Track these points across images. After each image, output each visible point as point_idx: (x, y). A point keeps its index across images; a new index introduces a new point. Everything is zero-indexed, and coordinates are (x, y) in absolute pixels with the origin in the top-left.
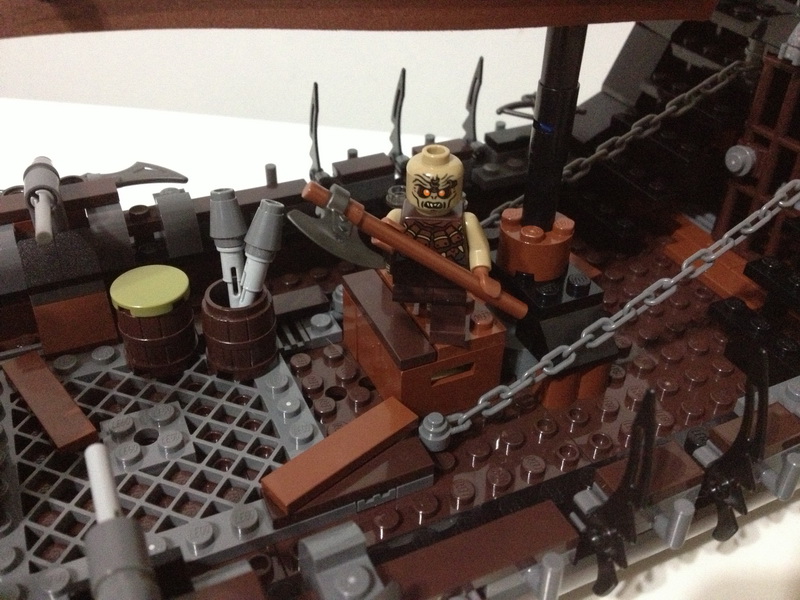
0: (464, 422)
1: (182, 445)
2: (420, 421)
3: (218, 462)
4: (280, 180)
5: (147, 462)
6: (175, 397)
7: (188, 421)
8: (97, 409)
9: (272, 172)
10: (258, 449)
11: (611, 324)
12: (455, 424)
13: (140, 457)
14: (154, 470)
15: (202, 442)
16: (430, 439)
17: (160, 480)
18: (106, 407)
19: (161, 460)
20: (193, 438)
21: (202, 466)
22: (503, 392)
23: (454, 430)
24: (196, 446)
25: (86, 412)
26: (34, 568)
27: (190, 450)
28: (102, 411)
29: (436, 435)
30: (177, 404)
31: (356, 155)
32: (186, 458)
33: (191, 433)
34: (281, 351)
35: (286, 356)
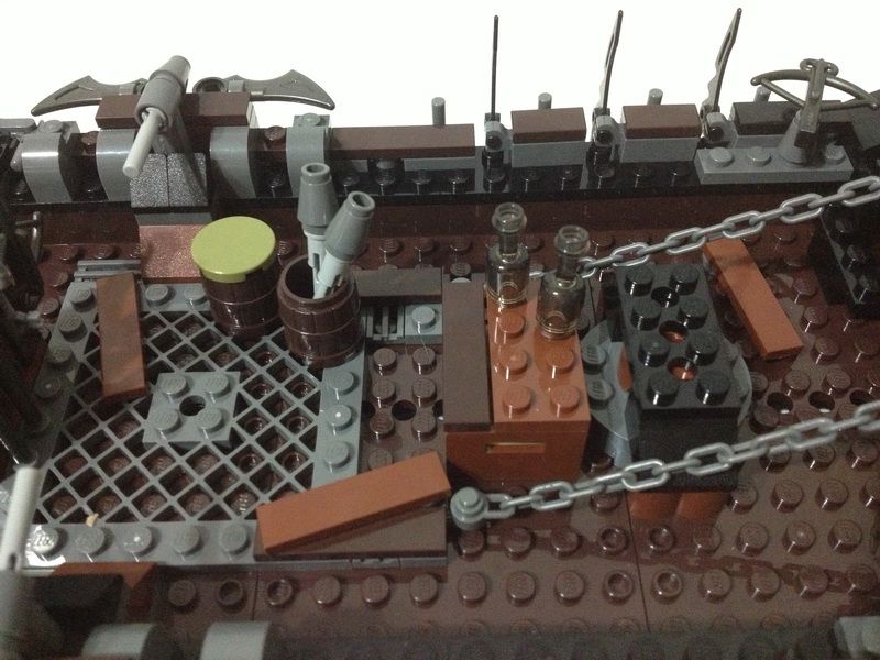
0: (506, 509)
1: (222, 425)
2: (453, 492)
3: (244, 461)
4: (450, 120)
5: (179, 437)
7: (239, 399)
8: (163, 357)
13: (179, 425)
14: (185, 447)
15: (242, 432)
16: (463, 519)
17: (181, 461)
18: (173, 358)
19: (194, 438)
20: (234, 422)
21: (226, 460)
22: (563, 489)
23: (488, 514)
24: (233, 433)
27: (224, 436)
28: (168, 361)
29: (468, 516)
30: (236, 375)
31: (549, 104)
32: (216, 444)
33: (235, 415)
34: (367, 341)
35: (372, 347)
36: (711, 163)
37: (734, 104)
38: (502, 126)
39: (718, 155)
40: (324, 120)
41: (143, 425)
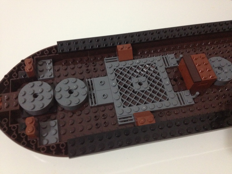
1: (147, 87)
7: (148, 81)
14: (142, 91)
17: (144, 94)
19: (143, 89)
26: (124, 107)
28: (132, 76)
30: (145, 77)
32: (148, 90)
33: (149, 84)
34: (165, 68)
35: (166, 69)
41: (134, 88)
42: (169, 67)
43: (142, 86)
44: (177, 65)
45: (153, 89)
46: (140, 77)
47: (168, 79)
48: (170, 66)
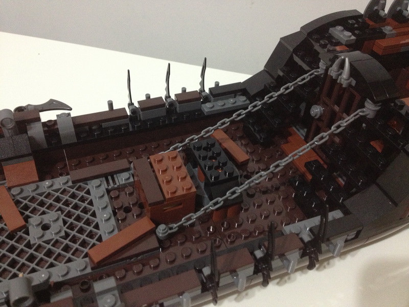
0: (175, 228)
1: (60, 231)
2: (156, 227)
3: (74, 240)
4: (115, 108)
5: (45, 238)
6: (60, 209)
7: (63, 220)
8: (27, 213)
9: (111, 104)
10: (91, 235)
11: (239, 190)
12: (171, 229)
13: (43, 236)
14: (48, 242)
15: (68, 231)
16: (161, 235)
17: (49, 246)
18: (31, 212)
19: (51, 238)
20: (65, 228)
21: (67, 242)
22: (192, 216)
23: (170, 232)
24: (65, 232)
25: (22, 214)
27: (63, 234)
28: (30, 214)
29: (162, 234)
30: (60, 212)
31: (149, 97)
32: (61, 237)
33: (64, 226)
34: (107, 189)
35: (108, 191)
36: (207, 108)
37: (209, 89)
38: (136, 107)
39: (208, 105)
40: (69, 114)
41: (28, 238)
42: (116, 186)
43: (48, 232)
44: (131, 180)
45: (73, 233)
46: (48, 213)
47: (109, 209)
48: (118, 184)
